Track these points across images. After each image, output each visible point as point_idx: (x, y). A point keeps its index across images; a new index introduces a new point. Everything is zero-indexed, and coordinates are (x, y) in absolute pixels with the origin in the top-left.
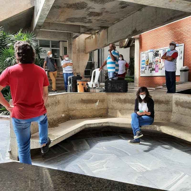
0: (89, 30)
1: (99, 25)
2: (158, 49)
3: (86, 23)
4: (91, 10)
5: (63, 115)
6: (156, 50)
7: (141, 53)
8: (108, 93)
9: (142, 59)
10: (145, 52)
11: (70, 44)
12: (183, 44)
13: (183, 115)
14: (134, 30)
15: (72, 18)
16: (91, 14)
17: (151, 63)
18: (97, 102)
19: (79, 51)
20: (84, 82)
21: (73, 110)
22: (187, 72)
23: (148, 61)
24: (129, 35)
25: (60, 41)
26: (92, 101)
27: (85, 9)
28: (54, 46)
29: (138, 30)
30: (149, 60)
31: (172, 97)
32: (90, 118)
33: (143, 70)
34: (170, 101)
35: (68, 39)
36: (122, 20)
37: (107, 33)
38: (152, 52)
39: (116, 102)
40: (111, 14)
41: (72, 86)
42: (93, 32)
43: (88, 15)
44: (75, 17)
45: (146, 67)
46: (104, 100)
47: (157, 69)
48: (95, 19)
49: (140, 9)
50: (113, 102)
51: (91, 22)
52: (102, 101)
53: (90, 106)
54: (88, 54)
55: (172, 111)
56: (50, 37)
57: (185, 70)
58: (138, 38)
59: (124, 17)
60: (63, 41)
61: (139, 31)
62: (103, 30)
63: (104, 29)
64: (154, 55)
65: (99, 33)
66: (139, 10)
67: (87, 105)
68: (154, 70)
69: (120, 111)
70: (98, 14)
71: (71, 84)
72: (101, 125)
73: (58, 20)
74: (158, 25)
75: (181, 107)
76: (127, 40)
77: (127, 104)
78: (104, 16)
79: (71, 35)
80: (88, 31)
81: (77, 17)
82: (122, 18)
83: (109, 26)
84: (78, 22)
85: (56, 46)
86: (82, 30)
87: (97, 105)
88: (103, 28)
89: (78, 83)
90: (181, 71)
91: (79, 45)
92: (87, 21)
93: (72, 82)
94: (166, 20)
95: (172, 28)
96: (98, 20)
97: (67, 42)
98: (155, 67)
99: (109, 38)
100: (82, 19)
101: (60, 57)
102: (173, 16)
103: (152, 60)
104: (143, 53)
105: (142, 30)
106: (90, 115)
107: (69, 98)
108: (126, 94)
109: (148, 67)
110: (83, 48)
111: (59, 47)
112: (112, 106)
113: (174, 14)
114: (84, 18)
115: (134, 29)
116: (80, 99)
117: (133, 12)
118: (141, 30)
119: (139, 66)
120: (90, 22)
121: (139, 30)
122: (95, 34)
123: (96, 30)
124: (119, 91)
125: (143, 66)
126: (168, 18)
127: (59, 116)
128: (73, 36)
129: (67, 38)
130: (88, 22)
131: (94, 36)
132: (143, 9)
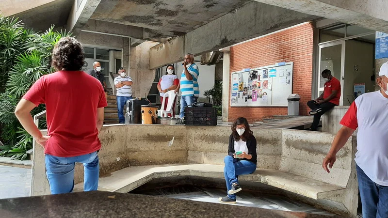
0: (157, 36)
1: (172, 30)
2: (256, 69)
3: (152, 24)
4: (162, 7)
5: (118, 159)
6: (253, 69)
7: (232, 73)
8: (188, 126)
9: (234, 82)
10: (237, 72)
11: (127, 55)
12: (292, 63)
13: (298, 160)
14: (224, 39)
15: (131, 17)
16: (161, 12)
17: (246, 88)
18: (172, 139)
19: (139, 65)
20: (152, 108)
21: (134, 152)
22: (298, 102)
23: (241, 85)
24: (216, 46)
25: (110, 50)
26: (165, 138)
27: (153, 5)
28: (101, 57)
29: (229, 39)
30: (244, 84)
31: (281, 134)
32: (160, 164)
33: (235, 98)
34: (279, 140)
35: (124, 47)
36: (206, 24)
37: (183, 42)
38: (248, 72)
39: (200, 140)
40: (191, 15)
41: (133, 115)
42: (163, 39)
43: (156, 13)
44: (137, 15)
45: (239, 94)
46: (183, 136)
47: (254, 97)
48: (167, 21)
49: (232, 10)
50: (196, 140)
51: (161, 24)
52: (180, 138)
53: (160, 145)
54: (154, 71)
55: (281, 154)
56: (95, 42)
57: (295, 100)
58: (228, 52)
59: (209, 21)
60: (115, 50)
61: (231, 41)
62: (177, 37)
63: (179, 36)
64: (250, 76)
65: (171, 41)
66: (230, 12)
67: (156, 144)
68: (250, 97)
69: (206, 153)
70: (172, 14)
71: (131, 112)
72: (178, 174)
73: (110, 17)
74: (257, 34)
75: (294, 149)
76: (212, 53)
77: (217, 143)
78: (180, 18)
79: (128, 42)
80: (154, 37)
81: (140, 15)
82: (206, 22)
83: (186, 32)
84: (141, 22)
85: (102, 56)
86: (146, 35)
87: (172, 144)
88: (177, 34)
89: (143, 109)
90: (289, 100)
91: (140, 57)
92: (155, 22)
93: (133, 108)
94: (269, 28)
95: (276, 39)
96: (171, 22)
97: (122, 52)
98: (251, 94)
99: (186, 50)
100: (147, 19)
101: (109, 74)
102: (278, 23)
103: (247, 83)
104: (235, 73)
105: (236, 39)
106: (160, 160)
107: (128, 133)
108: (215, 128)
109: (241, 93)
110: (146, 62)
111: (108, 58)
112: (194, 146)
113: (280, 20)
114: (151, 18)
115: (223, 37)
116: (146, 134)
117: (223, 14)
118: (233, 40)
119: (230, 92)
120: (159, 23)
122: (165, 42)
123: (167, 36)
124: (205, 124)
125: (234, 91)
126: (272, 25)
127: (112, 160)
128: (132, 44)
129: (121, 46)
130: (156, 24)
131: (164, 45)
132: (237, 10)
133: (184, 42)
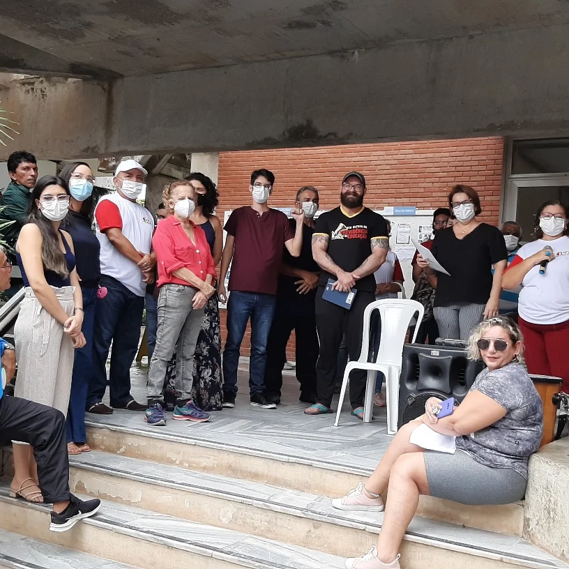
3: (46, 31)
14: (301, 128)
29: (322, 131)
40: (212, 35)
48: (112, 31)
49: (341, 51)
51: (76, 37)
61: (333, 137)
70: (159, 17)
82: (228, 62)
113: (525, 112)
115: (298, 120)
118: (340, 135)
121: (334, 134)
132: (356, 53)
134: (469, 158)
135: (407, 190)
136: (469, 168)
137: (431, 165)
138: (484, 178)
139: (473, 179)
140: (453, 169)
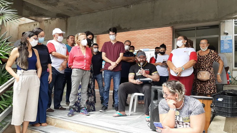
3: (47, 4)
14: (117, 27)
29: (123, 27)
36: (94, 12)
37: (65, 23)
42: (39, 19)
48: (65, 3)
49: (127, 5)
51: (56, 5)
62: (57, 19)
63: (60, 18)
65: (49, 21)
66: (125, 6)
82: (97, 11)
83: (71, 16)
88: (60, 16)
94: (169, 23)
96: (67, 5)
102: (178, 20)
105: (131, 28)
110: (15, 37)
113: (180, 19)
115: (115, 25)
117: (117, 6)
118: (128, 28)
121: (126, 28)
122: (40, 22)
126: (172, 21)
130: (51, 4)
131: (38, 24)
132: (132, 6)
133: (67, 24)
134: (163, 35)
135: (146, 44)
136: (163, 38)
137: (152, 37)
138: (167, 40)
139: (164, 40)
140: (159, 38)
